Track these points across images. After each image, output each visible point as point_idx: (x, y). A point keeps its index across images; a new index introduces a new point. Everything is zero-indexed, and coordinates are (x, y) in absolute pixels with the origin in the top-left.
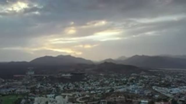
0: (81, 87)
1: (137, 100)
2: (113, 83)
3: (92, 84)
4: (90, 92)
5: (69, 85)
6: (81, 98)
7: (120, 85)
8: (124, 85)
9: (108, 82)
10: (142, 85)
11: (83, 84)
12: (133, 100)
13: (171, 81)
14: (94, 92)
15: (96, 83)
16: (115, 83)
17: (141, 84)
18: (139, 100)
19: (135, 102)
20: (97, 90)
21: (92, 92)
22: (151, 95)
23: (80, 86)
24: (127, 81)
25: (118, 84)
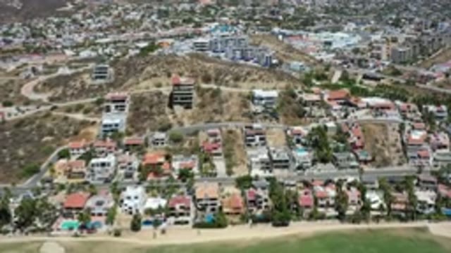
0: (52, 37)
1: (236, 86)
2: (154, 17)
3: (89, 24)
4: (78, 54)
5: (14, 30)
6: (42, 78)
7: (173, 25)
8: (185, 25)
9: (138, 18)
10: (238, 23)
11: (59, 26)
12: (223, 88)
13: (309, 9)
14: (94, 54)
15: (99, 22)
16: (159, 18)
17: (234, 20)
18: (245, 88)
19: (231, 95)
20: (101, 45)
21: (84, 54)
22: (274, 61)
23: (50, 31)
24: (192, 11)
25: (168, 23)
